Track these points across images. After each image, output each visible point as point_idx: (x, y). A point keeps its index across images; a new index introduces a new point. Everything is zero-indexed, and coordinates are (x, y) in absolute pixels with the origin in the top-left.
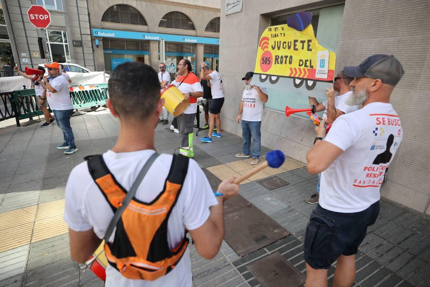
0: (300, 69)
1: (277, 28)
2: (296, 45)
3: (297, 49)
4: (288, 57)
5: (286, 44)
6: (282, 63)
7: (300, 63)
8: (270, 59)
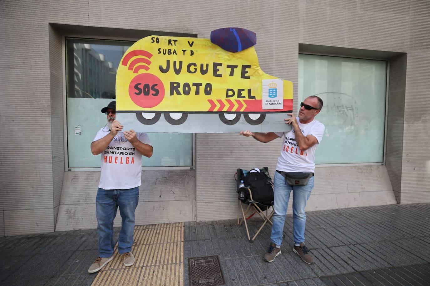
0: (229, 102)
1: (175, 41)
2: (218, 70)
3: (220, 76)
4: (201, 84)
5: (195, 67)
6: (187, 93)
7: (227, 93)
8: (156, 87)
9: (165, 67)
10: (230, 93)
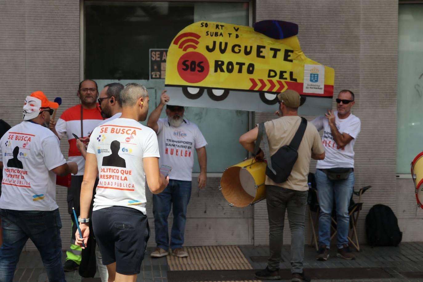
0: (271, 82)
1: (222, 26)
2: (262, 52)
3: (263, 57)
4: (244, 64)
5: (240, 48)
6: (230, 71)
7: (269, 74)
8: (201, 65)
9: (211, 47)
10: (272, 74)
